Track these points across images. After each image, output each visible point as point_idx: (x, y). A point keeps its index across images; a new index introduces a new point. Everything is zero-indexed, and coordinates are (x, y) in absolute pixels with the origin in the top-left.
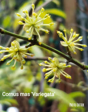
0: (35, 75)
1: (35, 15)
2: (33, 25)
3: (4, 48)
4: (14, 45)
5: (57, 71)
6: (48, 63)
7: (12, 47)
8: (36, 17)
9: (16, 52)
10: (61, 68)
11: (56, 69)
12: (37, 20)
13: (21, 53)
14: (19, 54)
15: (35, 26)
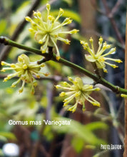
0: (39, 100)
1: (50, 19)
2: (48, 33)
3: (9, 64)
4: (21, 61)
5: (80, 96)
6: (68, 85)
7: (19, 63)
8: (53, 22)
9: (25, 70)
10: (86, 92)
11: (79, 93)
12: (53, 26)
13: (31, 72)
14: (29, 73)
15: (51, 34)
